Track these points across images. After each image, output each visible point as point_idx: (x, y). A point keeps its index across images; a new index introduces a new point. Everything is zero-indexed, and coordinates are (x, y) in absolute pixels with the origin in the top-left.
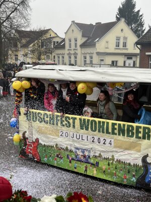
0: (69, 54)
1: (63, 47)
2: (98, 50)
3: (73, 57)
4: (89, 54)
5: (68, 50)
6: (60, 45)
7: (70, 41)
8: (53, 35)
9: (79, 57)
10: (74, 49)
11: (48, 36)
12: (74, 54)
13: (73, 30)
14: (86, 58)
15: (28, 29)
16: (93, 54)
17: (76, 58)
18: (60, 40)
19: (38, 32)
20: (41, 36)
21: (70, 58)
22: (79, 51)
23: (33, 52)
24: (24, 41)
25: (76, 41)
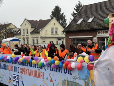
0: (24, 38)
1: (20, 34)
2: (41, 36)
3: (26, 40)
4: (36, 38)
5: (23, 36)
6: (18, 33)
7: (24, 30)
8: (13, 27)
9: (30, 39)
10: (27, 35)
12: (27, 38)
13: (25, 24)
14: (34, 40)
16: (38, 38)
17: (28, 40)
18: (17, 30)
19: (3, 25)
20: (5, 27)
21: (24, 40)
22: (30, 36)
25: (28, 30)
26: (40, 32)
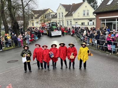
1: (56, 17)
2: (74, 18)
3: (61, 22)
5: (59, 18)
6: (55, 16)
7: (60, 14)
8: (51, 11)
9: (64, 22)
10: (62, 18)
11: (48, 12)
12: (62, 20)
13: (61, 8)
14: (68, 22)
15: (38, 10)
16: (71, 20)
17: (63, 22)
18: (54, 14)
19: (43, 10)
20: (45, 12)
22: (64, 18)
23: (41, 20)
24: (36, 16)
25: (63, 14)
26: (73, 15)
